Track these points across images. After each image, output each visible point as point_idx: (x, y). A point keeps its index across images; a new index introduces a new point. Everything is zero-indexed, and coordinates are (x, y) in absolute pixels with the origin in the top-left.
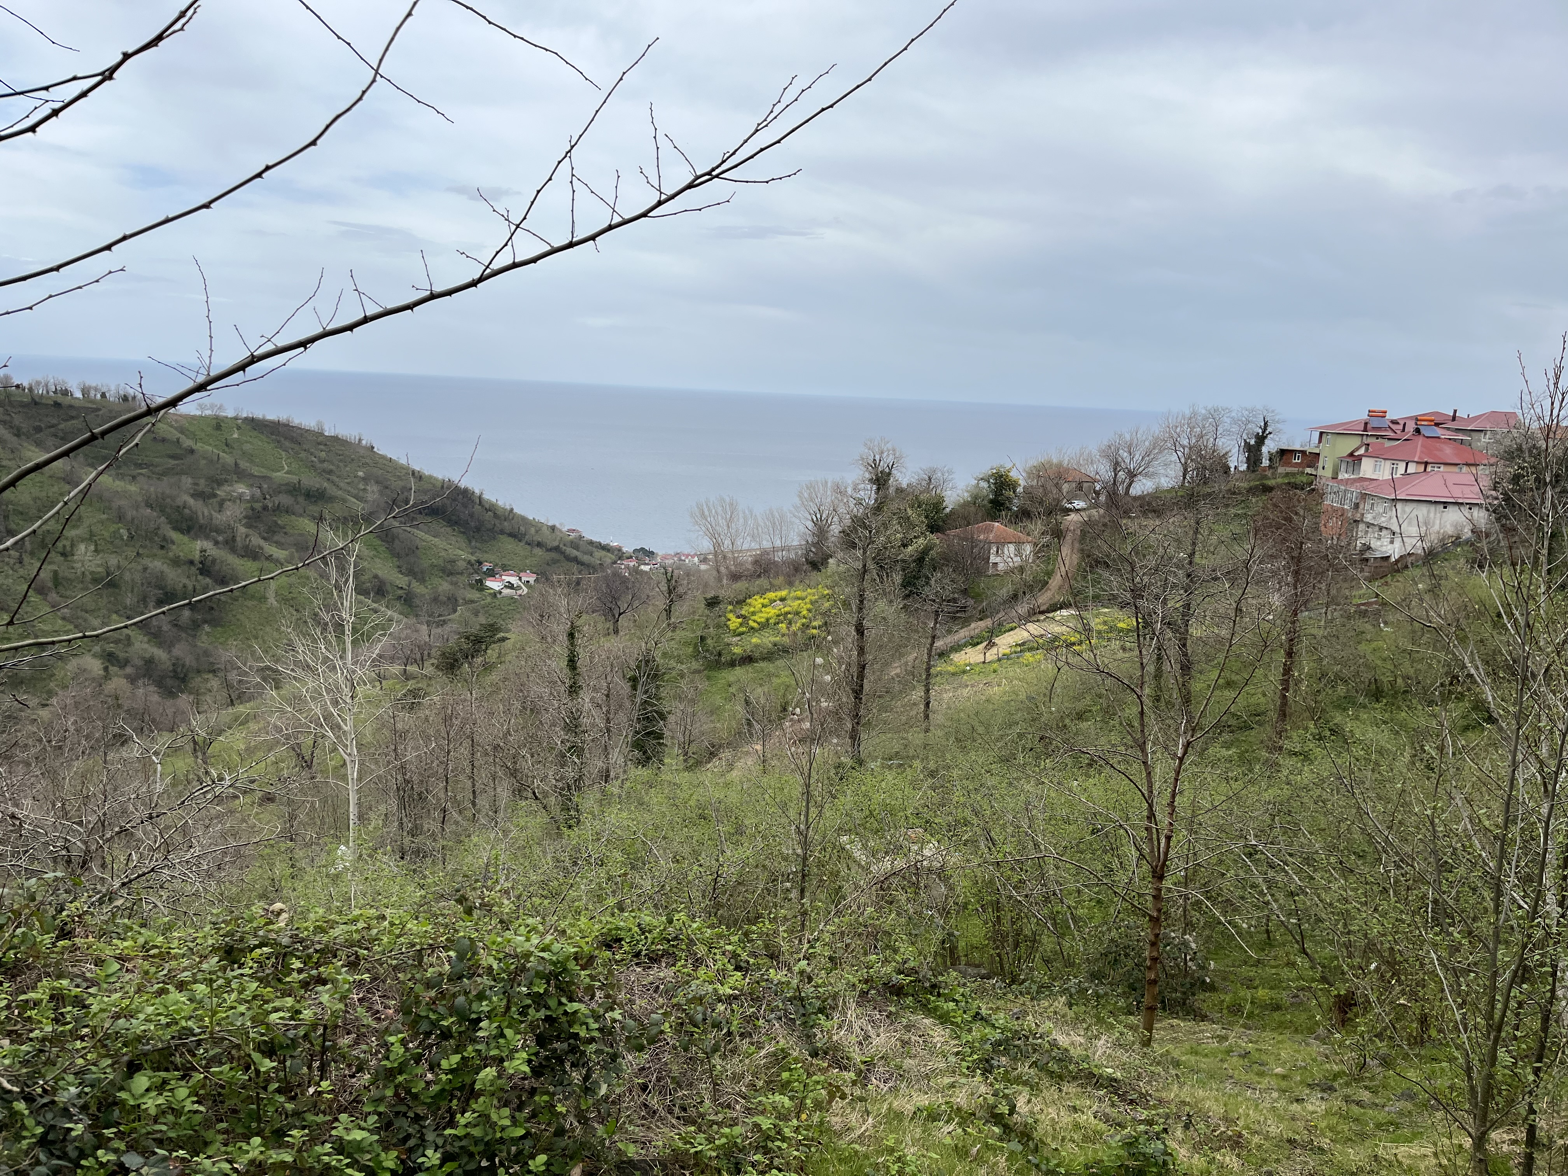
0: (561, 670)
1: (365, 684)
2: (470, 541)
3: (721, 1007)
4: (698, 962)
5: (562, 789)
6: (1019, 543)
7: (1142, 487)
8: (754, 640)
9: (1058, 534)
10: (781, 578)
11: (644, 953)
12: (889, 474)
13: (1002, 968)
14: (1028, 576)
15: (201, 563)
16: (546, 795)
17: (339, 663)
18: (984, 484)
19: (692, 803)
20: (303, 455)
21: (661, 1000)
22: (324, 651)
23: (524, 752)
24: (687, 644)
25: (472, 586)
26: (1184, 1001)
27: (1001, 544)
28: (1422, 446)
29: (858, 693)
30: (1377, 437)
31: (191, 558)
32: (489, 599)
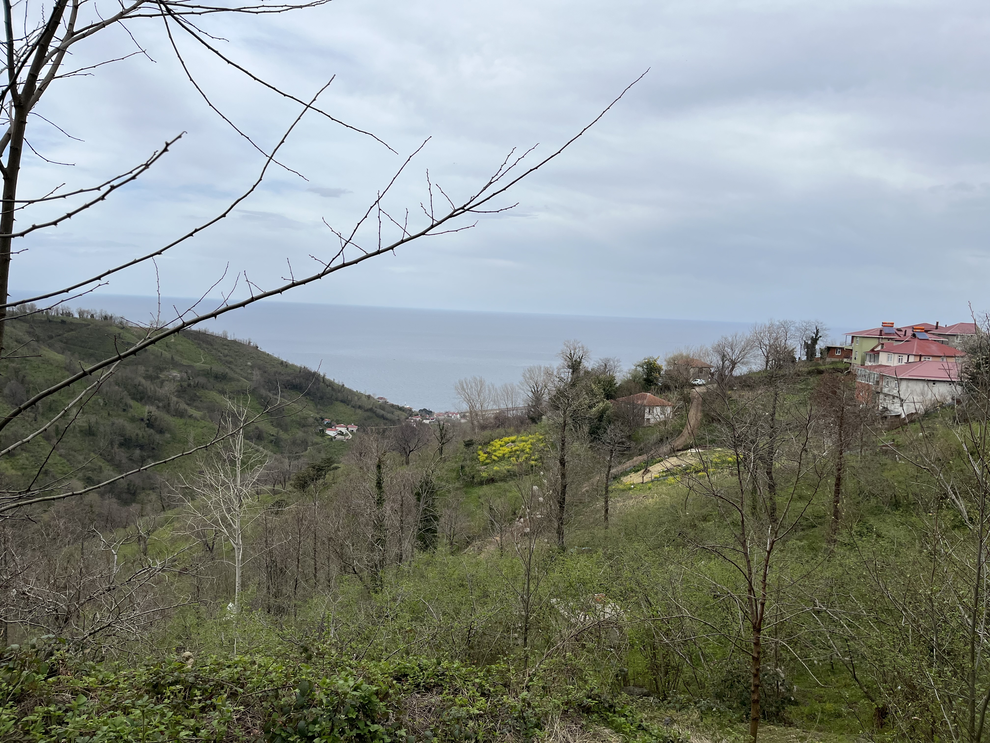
0: (372, 488)
1: (248, 498)
2: (317, 406)
3: (471, 724)
4: (456, 691)
5: (372, 567)
6: (663, 406)
7: (740, 371)
8: (495, 468)
9: (687, 400)
10: (512, 428)
11: (422, 684)
12: (580, 362)
13: (657, 688)
14: (669, 427)
15: (148, 420)
16: (361, 570)
17: (232, 485)
18: (640, 369)
19: (455, 576)
20: (214, 352)
21: (432, 719)
22: (223, 477)
23: (348, 542)
24: (453, 470)
25: (317, 434)
26: (778, 712)
27: (652, 406)
28: (917, 345)
29: (562, 503)
30: (889, 339)
31: (142, 417)
32: (328, 442)
